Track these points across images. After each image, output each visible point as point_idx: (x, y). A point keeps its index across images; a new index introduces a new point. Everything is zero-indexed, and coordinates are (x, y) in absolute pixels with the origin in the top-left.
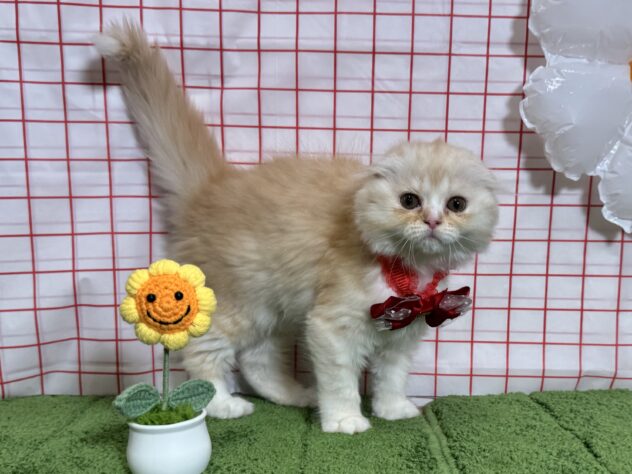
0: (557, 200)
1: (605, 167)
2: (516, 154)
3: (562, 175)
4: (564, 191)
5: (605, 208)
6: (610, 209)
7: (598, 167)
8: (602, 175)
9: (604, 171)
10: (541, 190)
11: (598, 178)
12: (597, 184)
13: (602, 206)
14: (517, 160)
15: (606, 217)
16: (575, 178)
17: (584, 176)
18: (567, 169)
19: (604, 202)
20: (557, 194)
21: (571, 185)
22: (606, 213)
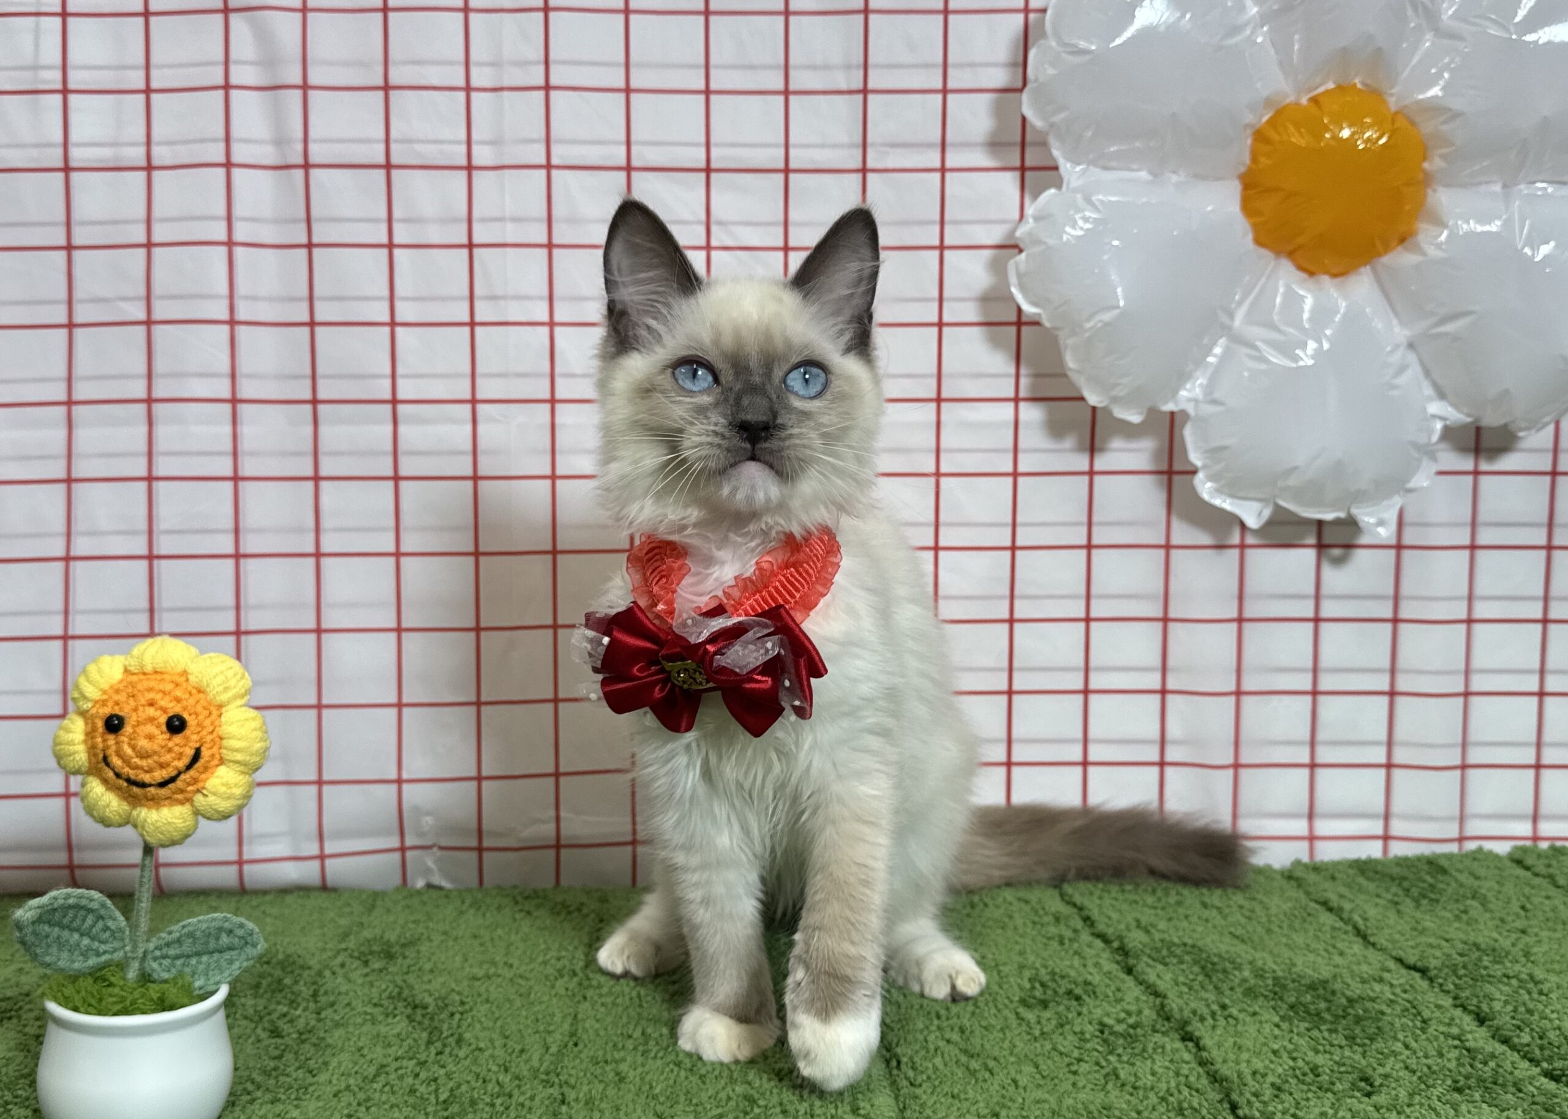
0: (1100, 464)
1: (1198, 392)
2: (1012, 370)
3: (1107, 410)
4: (1117, 443)
5: (1200, 475)
6: (1211, 478)
7: (1183, 393)
8: (1190, 409)
9: (1196, 401)
10: (1069, 443)
11: (1184, 414)
12: (1183, 427)
13: (1194, 472)
14: (1012, 381)
15: (1206, 496)
16: (1135, 418)
17: (1153, 413)
18: (1115, 400)
19: (1198, 463)
20: (1102, 450)
21: (1129, 431)
22: (1205, 488)
